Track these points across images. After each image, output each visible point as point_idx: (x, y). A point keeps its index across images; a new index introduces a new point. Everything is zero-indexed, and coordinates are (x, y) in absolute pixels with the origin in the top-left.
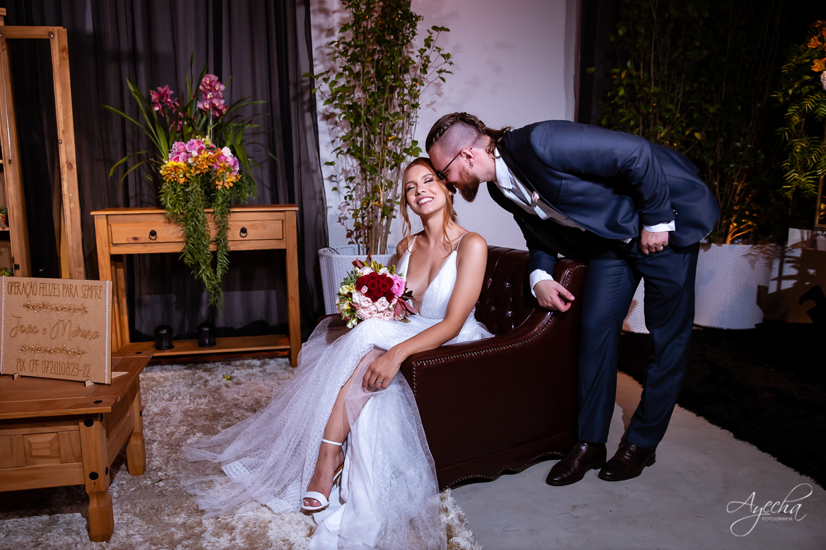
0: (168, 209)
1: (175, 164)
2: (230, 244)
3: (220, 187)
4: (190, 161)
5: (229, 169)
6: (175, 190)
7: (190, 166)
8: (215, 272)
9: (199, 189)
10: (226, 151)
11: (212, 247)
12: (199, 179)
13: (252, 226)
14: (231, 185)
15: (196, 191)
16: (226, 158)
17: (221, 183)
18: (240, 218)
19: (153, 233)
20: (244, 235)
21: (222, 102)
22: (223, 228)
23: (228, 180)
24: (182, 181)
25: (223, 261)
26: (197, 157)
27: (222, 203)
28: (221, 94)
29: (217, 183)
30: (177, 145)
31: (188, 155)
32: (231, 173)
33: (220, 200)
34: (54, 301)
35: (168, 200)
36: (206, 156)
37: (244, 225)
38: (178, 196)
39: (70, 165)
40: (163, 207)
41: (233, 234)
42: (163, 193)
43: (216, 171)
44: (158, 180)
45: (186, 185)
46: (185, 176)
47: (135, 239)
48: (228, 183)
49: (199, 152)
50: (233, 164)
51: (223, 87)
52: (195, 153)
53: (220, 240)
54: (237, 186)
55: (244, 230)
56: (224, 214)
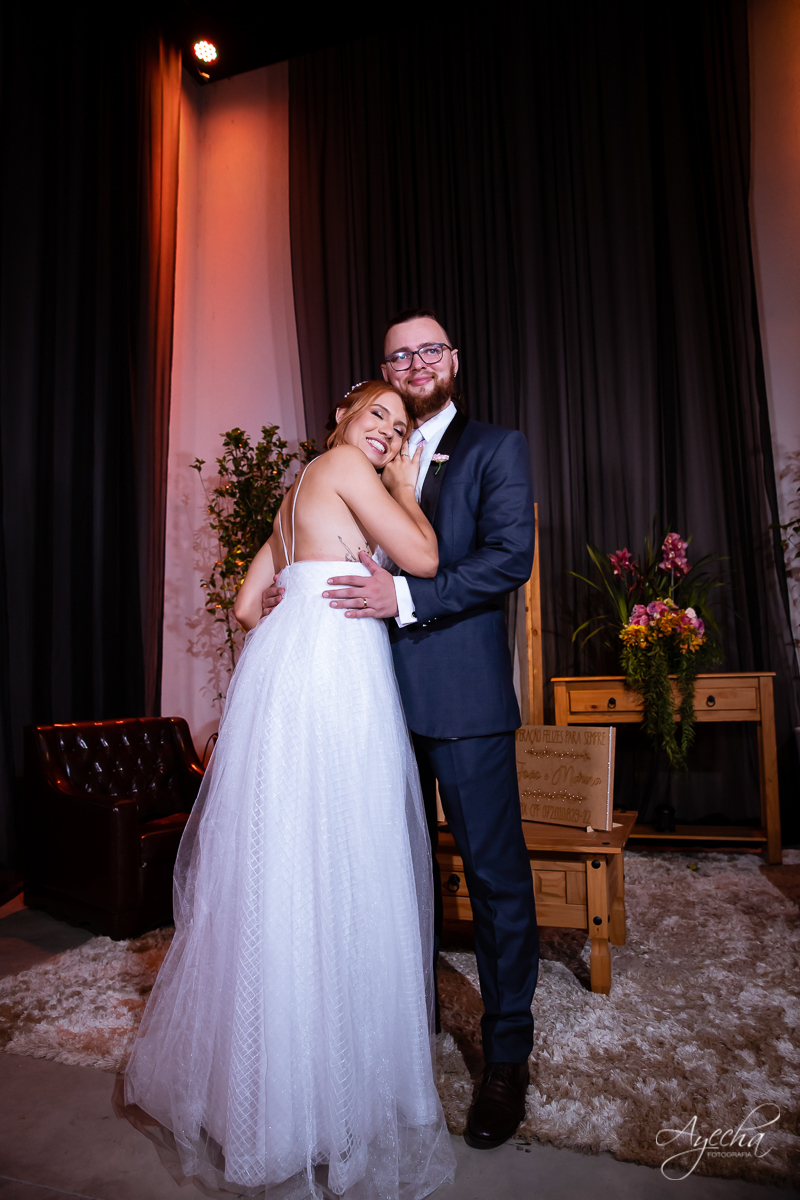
0: (630, 675)
1: (636, 627)
2: (696, 714)
3: (684, 651)
4: (652, 623)
5: (693, 631)
6: (635, 655)
7: (651, 629)
8: (679, 744)
9: (662, 654)
10: (690, 613)
11: (677, 718)
12: (661, 643)
13: (721, 695)
14: (697, 648)
15: (660, 656)
16: (690, 619)
17: (686, 646)
18: (706, 686)
19: (612, 701)
20: (711, 704)
21: (685, 560)
22: (688, 696)
23: (695, 643)
24: (644, 645)
25: (689, 732)
26: (660, 620)
27: (687, 669)
28: (683, 553)
29: (681, 646)
30: (637, 609)
31: (650, 617)
32: (696, 635)
33: (685, 665)
34: (557, 748)
35: (630, 665)
36: (670, 617)
37: (711, 692)
38: (640, 661)
39: (535, 632)
40: (624, 673)
41: (699, 703)
42: (623, 659)
43: (680, 634)
44: (619, 645)
45: (649, 649)
46: (646, 640)
47: (594, 707)
48: (694, 646)
49: (662, 614)
50: (697, 626)
51: (685, 545)
52: (657, 616)
53: (686, 710)
54: (703, 649)
55: (711, 699)
56: (691, 679)
